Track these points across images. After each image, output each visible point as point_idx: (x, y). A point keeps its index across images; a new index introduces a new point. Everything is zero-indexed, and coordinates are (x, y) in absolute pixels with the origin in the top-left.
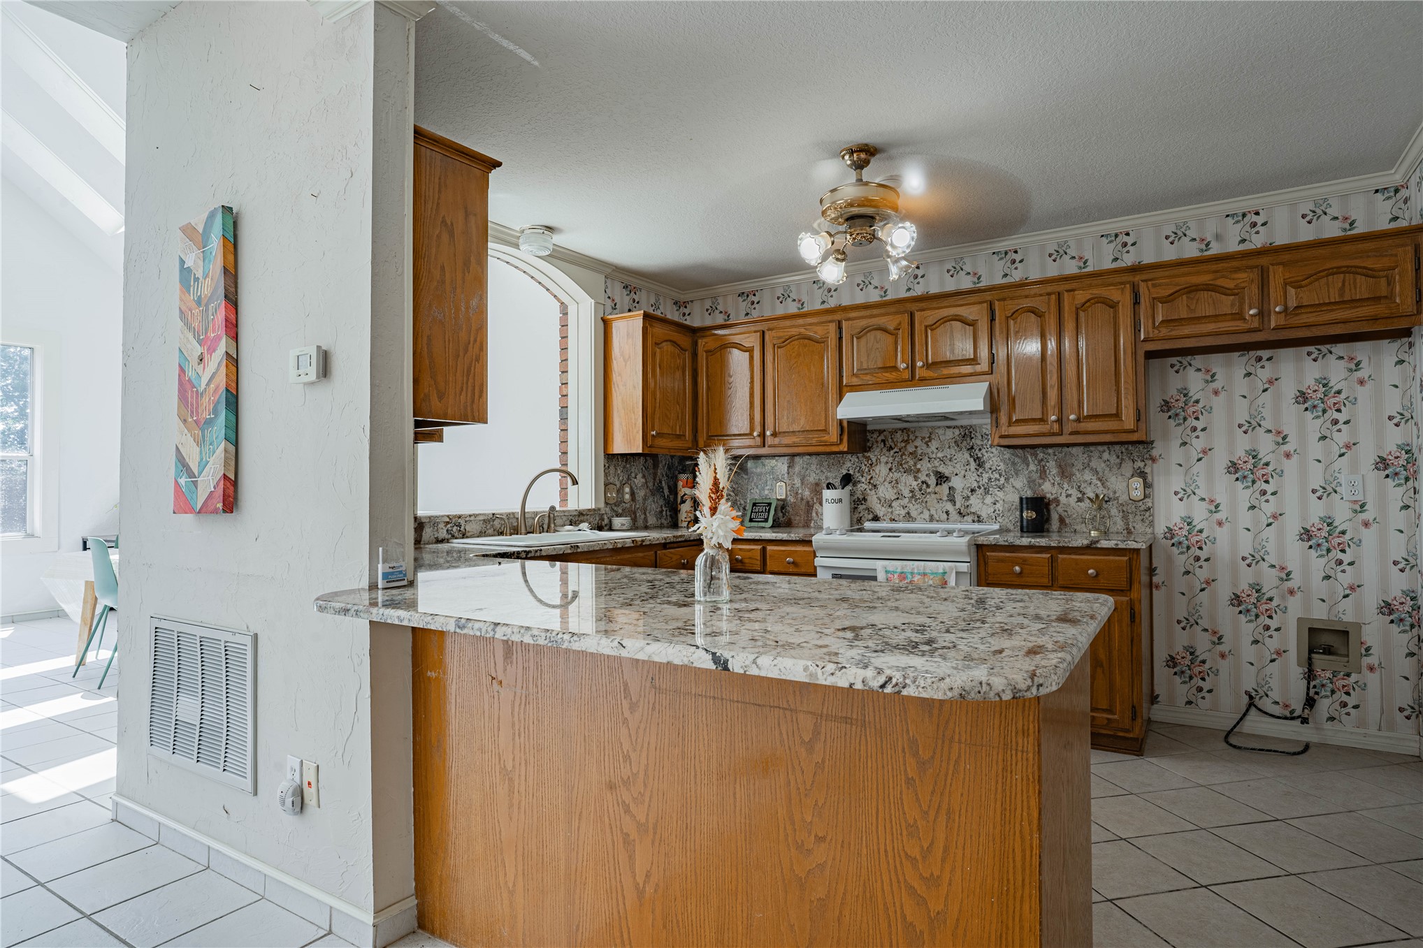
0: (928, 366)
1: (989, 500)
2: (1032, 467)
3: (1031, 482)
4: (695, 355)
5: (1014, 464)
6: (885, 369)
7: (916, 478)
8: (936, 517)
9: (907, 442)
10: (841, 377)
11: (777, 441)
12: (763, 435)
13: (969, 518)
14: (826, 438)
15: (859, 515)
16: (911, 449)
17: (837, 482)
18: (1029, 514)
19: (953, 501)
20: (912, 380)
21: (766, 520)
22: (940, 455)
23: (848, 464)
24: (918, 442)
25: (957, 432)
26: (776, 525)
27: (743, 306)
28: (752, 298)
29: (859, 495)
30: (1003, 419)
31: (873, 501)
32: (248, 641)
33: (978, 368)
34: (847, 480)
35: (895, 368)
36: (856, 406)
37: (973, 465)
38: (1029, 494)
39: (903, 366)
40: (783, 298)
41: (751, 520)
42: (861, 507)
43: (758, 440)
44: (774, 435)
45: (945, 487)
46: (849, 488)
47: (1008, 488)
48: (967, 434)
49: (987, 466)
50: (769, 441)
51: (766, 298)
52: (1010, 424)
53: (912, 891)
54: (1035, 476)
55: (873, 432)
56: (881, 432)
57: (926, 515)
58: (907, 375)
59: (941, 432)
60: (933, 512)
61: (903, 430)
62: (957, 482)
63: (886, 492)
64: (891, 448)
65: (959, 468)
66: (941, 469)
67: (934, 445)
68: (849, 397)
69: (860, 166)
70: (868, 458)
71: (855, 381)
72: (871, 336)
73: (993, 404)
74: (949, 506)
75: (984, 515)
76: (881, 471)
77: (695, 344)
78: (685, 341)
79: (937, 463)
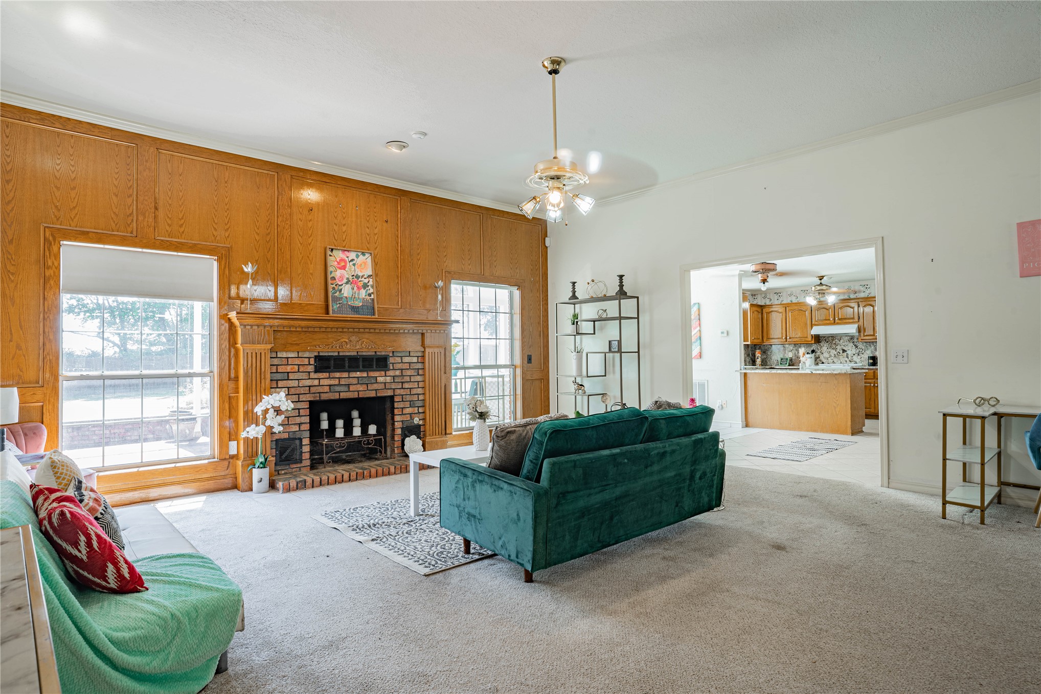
0: (839, 319)
1: (859, 357)
2: (872, 348)
3: (872, 352)
4: (762, 314)
5: (867, 347)
6: (826, 320)
7: (836, 351)
8: (842, 362)
9: (833, 340)
10: (812, 322)
11: (791, 340)
12: (786, 338)
13: (853, 362)
14: (807, 339)
15: (817, 361)
16: (834, 342)
17: (810, 352)
18: (871, 361)
19: (848, 358)
20: (834, 323)
21: (786, 364)
22: (844, 344)
23: (813, 347)
24: (837, 340)
25: (849, 337)
26: (789, 365)
27: (776, 297)
28: (779, 294)
29: (817, 356)
30: (862, 334)
31: (822, 358)
32: (706, 382)
33: (854, 321)
34: (813, 351)
35: (829, 320)
36: (816, 330)
37: (854, 347)
38: (871, 355)
39: (831, 319)
40: (790, 295)
41: (781, 364)
42: (818, 360)
43: (785, 340)
44: (790, 338)
45: (845, 353)
46: (814, 354)
47: (865, 354)
48: (852, 338)
49: (858, 347)
50: (788, 340)
51: (784, 294)
52: (864, 336)
53: (835, 402)
54: (873, 350)
55: (821, 337)
56: (824, 337)
57: (839, 362)
58: (833, 322)
59: (844, 337)
60: (841, 361)
61: (831, 337)
62: (849, 352)
63: (826, 355)
64: (828, 342)
65: (850, 348)
66: (844, 348)
67: (842, 341)
68: (814, 328)
69: (820, 280)
70: (820, 345)
71: (816, 323)
72: (822, 310)
73: (859, 330)
74: (847, 359)
75: (858, 362)
76: (825, 349)
77: (762, 310)
78: (759, 310)
79: (842, 346)
